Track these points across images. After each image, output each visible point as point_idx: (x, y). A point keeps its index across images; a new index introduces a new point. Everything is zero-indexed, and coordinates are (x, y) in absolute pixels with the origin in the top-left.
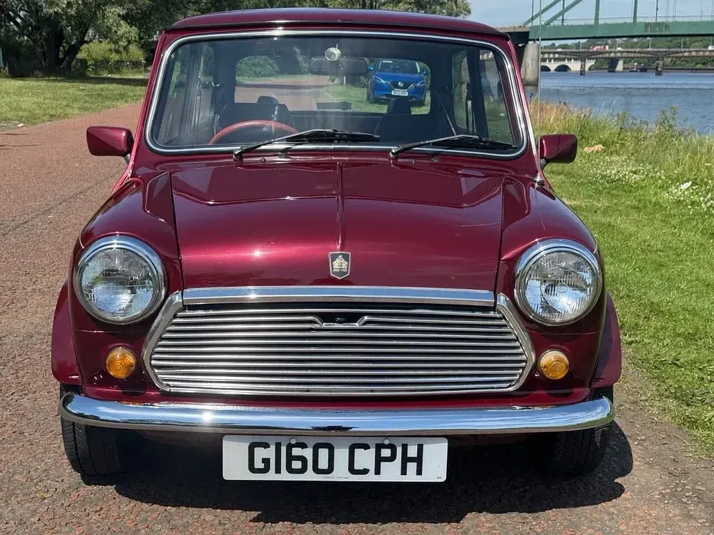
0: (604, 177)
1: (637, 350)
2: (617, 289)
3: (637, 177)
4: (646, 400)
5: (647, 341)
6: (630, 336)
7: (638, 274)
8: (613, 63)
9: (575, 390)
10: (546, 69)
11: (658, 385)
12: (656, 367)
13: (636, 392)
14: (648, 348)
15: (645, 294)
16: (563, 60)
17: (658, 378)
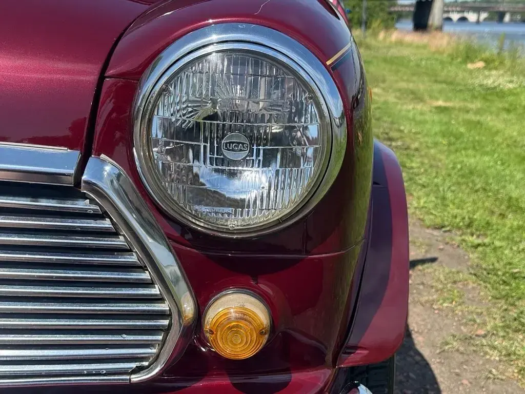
0: (481, 86)
1: (484, 256)
2: (473, 182)
3: (511, 86)
4: (485, 336)
5: (497, 243)
6: (478, 236)
7: (498, 167)
8: (501, 16)
9: (297, 376)
10: (449, 19)
11: (506, 310)
12: (504, 282)
13: (471, 320)
14: (499, 253)
15: (504, 187)
16: (463, 12)
17: (506, 297)
